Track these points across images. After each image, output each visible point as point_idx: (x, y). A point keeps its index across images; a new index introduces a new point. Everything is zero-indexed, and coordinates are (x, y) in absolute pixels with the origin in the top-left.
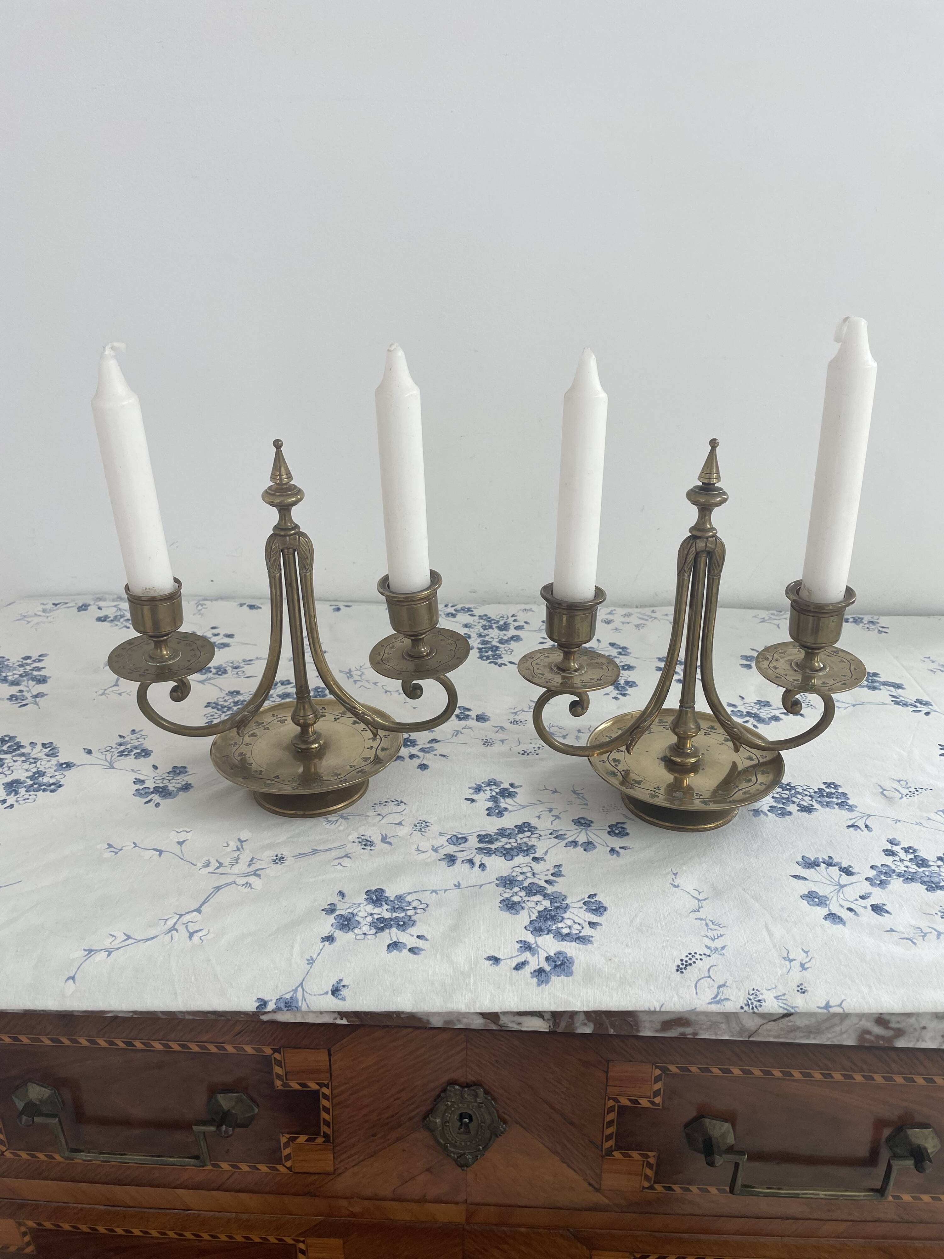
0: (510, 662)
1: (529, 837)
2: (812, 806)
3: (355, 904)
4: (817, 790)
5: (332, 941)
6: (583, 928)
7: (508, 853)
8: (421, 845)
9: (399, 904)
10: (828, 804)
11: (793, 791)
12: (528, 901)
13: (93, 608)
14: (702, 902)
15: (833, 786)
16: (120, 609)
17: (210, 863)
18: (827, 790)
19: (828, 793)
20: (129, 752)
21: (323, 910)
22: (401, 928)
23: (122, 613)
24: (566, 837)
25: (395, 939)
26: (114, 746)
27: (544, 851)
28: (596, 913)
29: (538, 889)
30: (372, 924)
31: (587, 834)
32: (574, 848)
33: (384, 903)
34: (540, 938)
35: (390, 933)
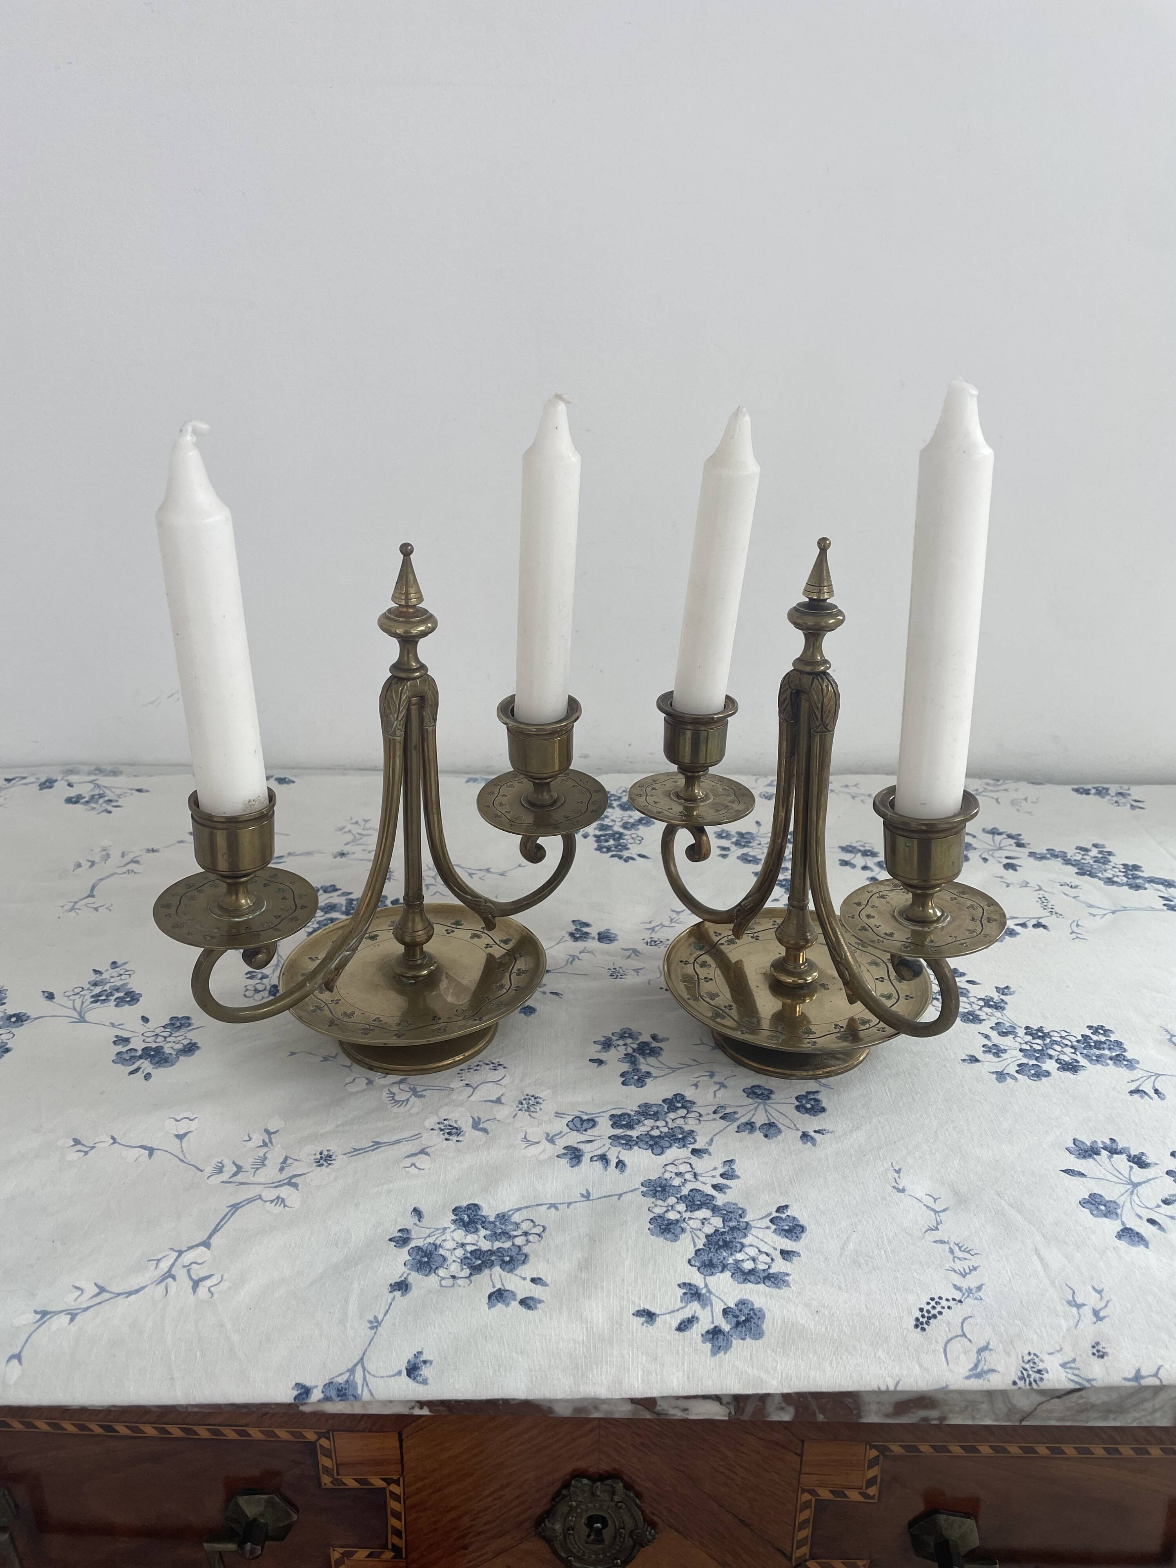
0: (640, 855)
1: (684, 1117)
2: (1077, 1061)
3: (437, 1229)
4: (1080, 1038)
5: (406, 1290)
6: (772, 1260)
7: (656, 1143)
8: (530, 1131)
9: (503, 1227)
10: (1099, 1059)
11: (1048, 1040)
12: (690, 1218)
13: (60, 785)
14: (940, 1214)
15: (1102, 1032)
16: (99, 786)
17: (223, 1166)
18: (1095, 1038)
19: (1096, 1042)
20: (107, 996)
21: (390, 1240)
22: (507, 1267)
23: (101, 792)
24: (737, 1116)
25: (498, 1286)
26: (86, 986)
27: (708, 1139)
28: (790, 1236)
29: (703, 1199)
30: (464, 1261)
31: (766, 1111)
32: (749, 1133)
33: (480, 1227)
34: (712, 1278)
35: (491, 1275)
